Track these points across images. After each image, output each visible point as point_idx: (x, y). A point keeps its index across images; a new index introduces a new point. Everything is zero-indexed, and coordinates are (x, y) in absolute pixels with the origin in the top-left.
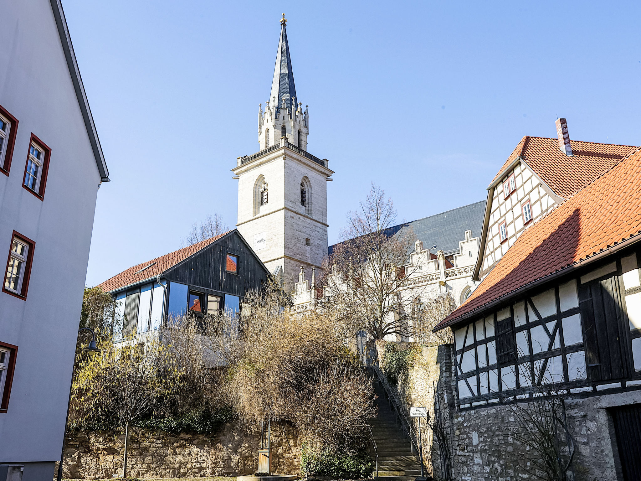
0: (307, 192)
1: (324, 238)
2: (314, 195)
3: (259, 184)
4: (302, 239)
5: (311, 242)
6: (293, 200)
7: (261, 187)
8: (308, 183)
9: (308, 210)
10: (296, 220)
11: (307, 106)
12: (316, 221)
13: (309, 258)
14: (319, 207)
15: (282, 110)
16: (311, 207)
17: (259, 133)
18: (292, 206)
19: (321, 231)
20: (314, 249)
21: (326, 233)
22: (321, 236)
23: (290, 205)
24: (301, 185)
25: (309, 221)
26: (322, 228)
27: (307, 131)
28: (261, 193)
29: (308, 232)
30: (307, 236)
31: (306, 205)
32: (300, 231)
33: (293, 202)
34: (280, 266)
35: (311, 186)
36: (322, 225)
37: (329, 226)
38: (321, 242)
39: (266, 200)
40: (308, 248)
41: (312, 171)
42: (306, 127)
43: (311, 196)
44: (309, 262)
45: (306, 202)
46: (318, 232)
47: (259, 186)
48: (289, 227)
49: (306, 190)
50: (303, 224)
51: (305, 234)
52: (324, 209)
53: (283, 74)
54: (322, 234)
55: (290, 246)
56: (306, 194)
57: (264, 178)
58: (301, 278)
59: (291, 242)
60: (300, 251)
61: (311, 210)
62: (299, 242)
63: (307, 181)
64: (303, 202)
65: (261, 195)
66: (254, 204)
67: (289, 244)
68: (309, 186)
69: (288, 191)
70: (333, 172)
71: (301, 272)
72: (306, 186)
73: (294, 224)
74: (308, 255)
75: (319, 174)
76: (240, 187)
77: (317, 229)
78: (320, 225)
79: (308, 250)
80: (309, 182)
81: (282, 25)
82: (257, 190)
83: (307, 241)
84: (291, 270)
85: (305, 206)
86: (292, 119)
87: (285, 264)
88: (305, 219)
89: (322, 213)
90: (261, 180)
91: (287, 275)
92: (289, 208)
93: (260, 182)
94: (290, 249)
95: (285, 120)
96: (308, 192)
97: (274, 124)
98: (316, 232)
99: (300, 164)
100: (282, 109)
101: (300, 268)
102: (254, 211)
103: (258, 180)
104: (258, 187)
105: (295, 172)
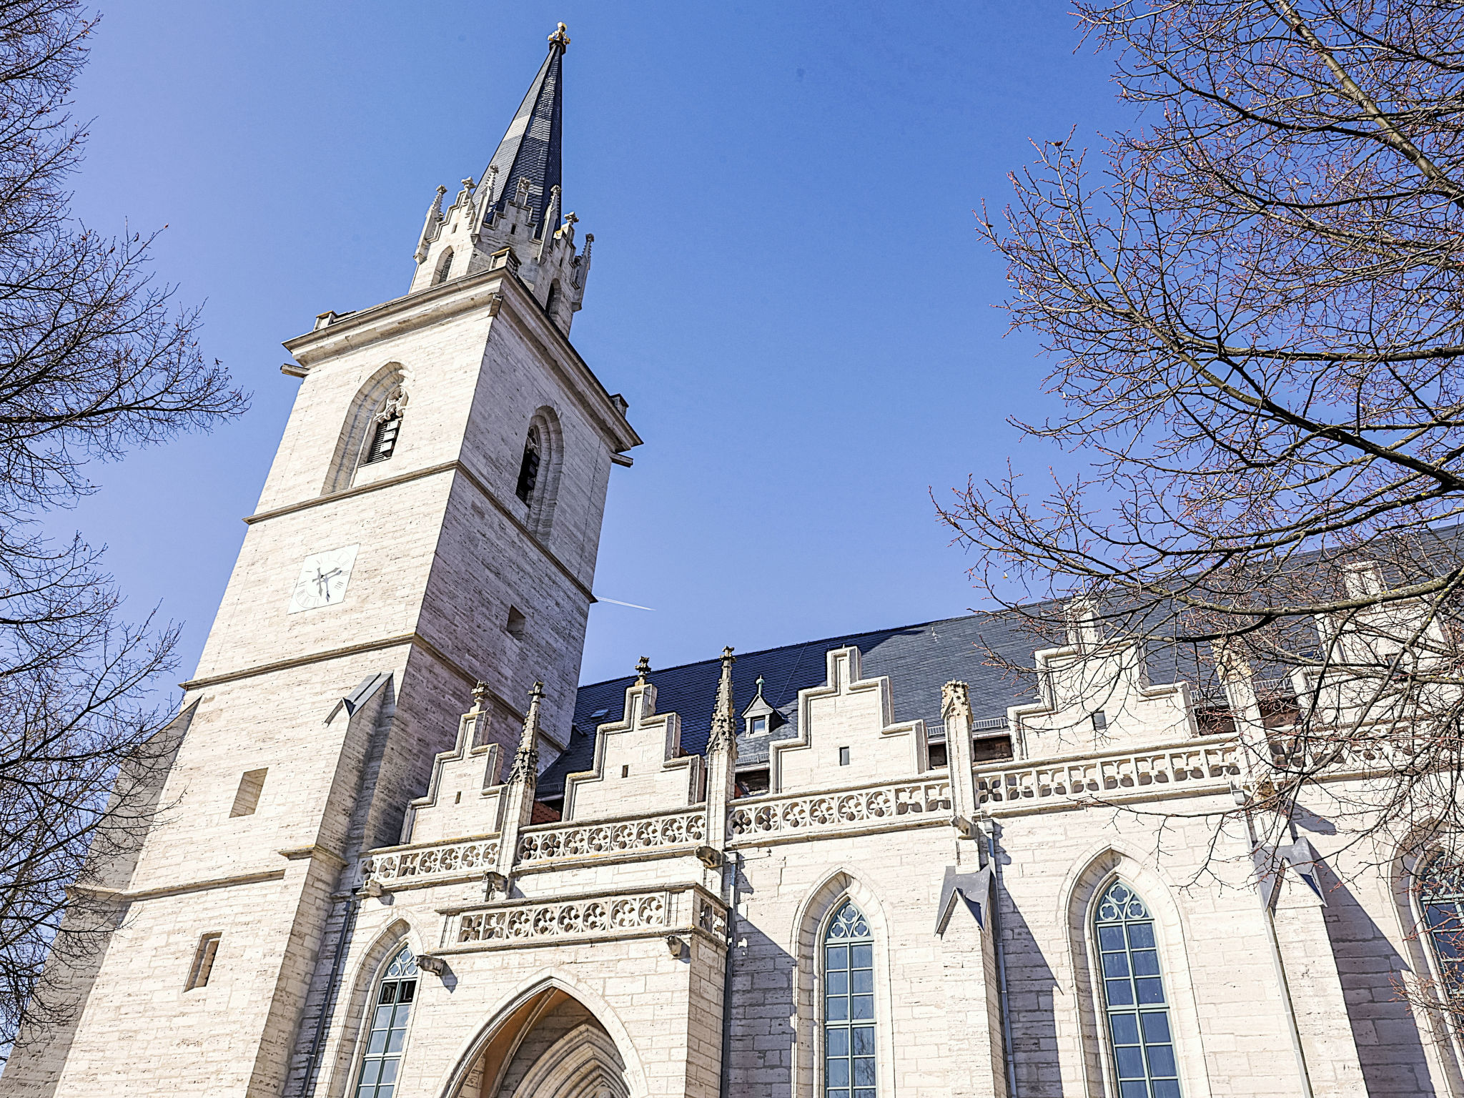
0: (542, 463)
1: (574, 635)
2: (565, 481)
3: (375, 395)
4: (498, 602)
5: (528, 626)
6: (493, 456)
7: (382, 407)
8: (553, 436)
9: (538, 520)
10: (491, 527)
11: (590, 238)
12: (557, 564)
13: (509, 682)
14: (576, 525)
15: (513, 210)
16: (550, 515)
17: (418, 260)
18: (485, 473)
19: (567, 605)
20: (533, 657)
21: (581, 620)
22: (564, 624)
23: (480, 467)
24: (530, 435)
25: (534, 554)
26: (572, 596)
27: (577, 297)
28: (374, 427)
29: (524, 589)
30: (518, 599)
31: (533, 504)
32: (497, 574)
33: (493, 462)
34: (387, 672)
35: (561, 450)
36: (573, 589)
37: (595, 601)
38: (560, 644)
39: (387, 446)
40: (512, 646)
41: (574, 405)
42: (578, 285)
43: (556, 480)
44: (505, 698)
45: (536, 493)
46: (557, 604)
47: (375, 402)
48: (458, 538)
49: (544, 457)
50: (511, 553)
51: (510, 592)
52: (590, 540)
53: (533, 139)
54: (569, 618)
55: (447, 607)
56: (541, 470)
57: (402, 378)
58: (468, 732)
59: (454, 597)
60: (479, 642)
61: (548, 524)
62: (484, 610)
63: (551, 429)
64: (524, 488)
65: (373, 433)
66: (341, 453)
67: (446, 599)
68: (554, 446)
69: (484, 417)
70: (637, 442)
71: (475, 710)
72: (544, 445)
73: (478, 535)
74: (508, 672)
75: (594, 429)
76: (300, 402)
77: (554, 593)
78: (567, 584)
79: (509, 653)
80: (559, 432)
81: (554, 46)
82: (364, 414)
83: (515, 616)
84: (431, 701)
85: (529, 506)
86: (540, 238)
87: (410, 670)
88: (521, 540)
89: (583, 550)
90: (387, 382)
91: (407, 716)
92: (476, 474)
93: (381, 389)
94: (444, 622)
95: (516, 236)
96: (548, 464)
97: (477, 232)
98: (552, 603)
99: (540, 362)
100: (513, 205)
101: (475, 691)
102: (333, 476)
103: (376, 380)
104: (368, 404)
105: (520, 374)
